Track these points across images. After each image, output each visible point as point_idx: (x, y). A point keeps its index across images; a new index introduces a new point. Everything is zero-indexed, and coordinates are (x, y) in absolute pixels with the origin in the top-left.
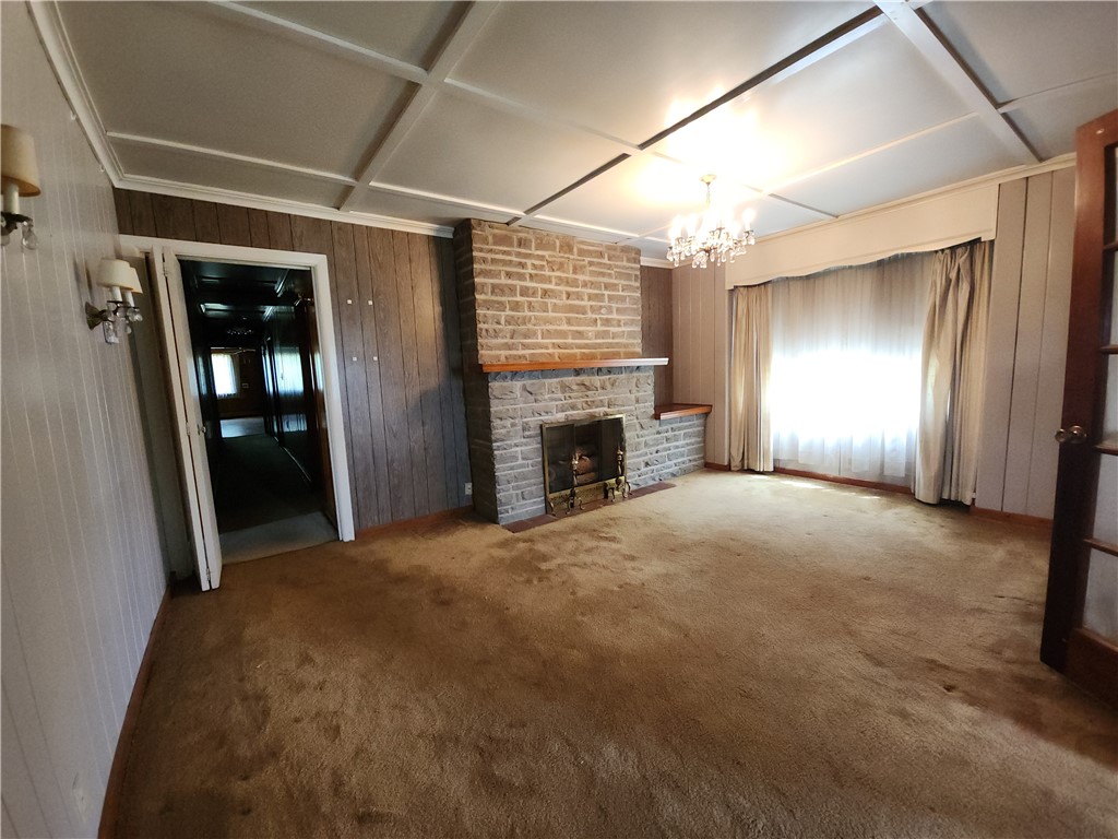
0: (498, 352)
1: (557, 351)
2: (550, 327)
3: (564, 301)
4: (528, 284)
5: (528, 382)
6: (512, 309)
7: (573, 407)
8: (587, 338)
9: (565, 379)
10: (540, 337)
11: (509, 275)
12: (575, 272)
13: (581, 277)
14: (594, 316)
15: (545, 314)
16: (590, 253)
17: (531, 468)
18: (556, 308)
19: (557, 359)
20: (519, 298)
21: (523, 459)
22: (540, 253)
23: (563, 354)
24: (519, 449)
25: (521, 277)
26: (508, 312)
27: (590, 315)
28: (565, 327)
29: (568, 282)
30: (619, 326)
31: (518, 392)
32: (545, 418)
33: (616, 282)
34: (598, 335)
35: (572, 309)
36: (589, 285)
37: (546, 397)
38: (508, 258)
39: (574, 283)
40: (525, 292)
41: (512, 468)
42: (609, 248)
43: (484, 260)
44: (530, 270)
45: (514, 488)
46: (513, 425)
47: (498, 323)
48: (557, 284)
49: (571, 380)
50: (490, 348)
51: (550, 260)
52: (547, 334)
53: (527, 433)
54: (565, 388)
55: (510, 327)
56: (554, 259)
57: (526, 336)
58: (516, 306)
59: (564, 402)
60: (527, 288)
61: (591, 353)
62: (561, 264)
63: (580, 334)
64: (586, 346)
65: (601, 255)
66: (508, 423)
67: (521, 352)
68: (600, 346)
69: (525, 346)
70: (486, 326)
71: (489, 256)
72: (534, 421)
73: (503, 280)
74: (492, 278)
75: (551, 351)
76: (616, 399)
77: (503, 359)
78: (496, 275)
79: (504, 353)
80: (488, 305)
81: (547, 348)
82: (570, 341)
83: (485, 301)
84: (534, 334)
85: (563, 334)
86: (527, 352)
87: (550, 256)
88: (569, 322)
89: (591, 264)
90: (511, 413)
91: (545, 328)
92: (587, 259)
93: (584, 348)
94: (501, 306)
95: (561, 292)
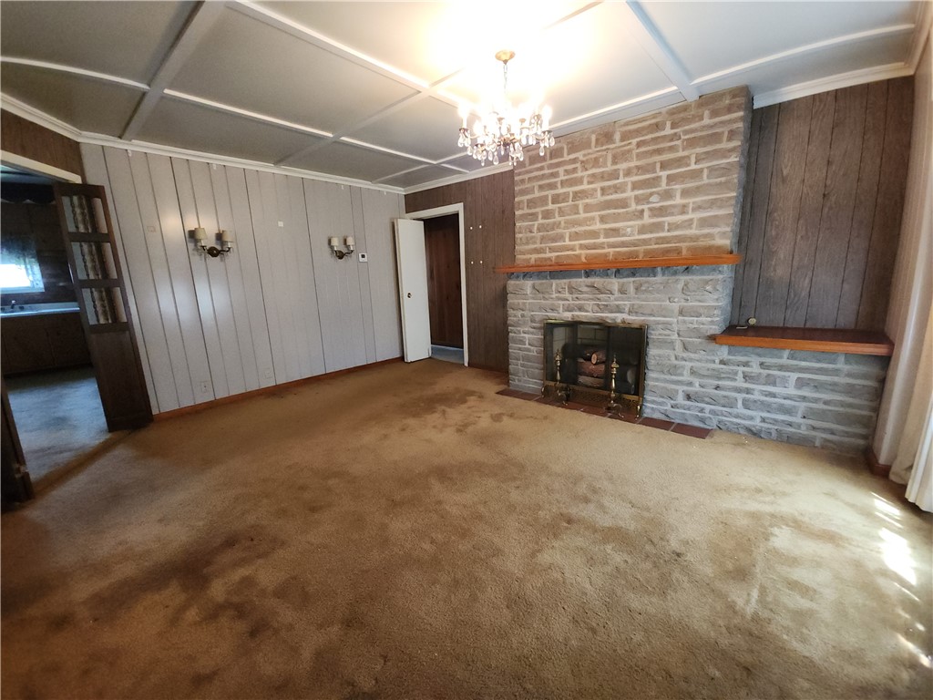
0: (529, 256)
1: (584, 252)
2: (578, 229)
3: (599, 198)
4: (560, 191)
5: (538, 282)
6: (544, 218)
7: (581, 309)
8: (624, 235)
9: (574, 280)
10: (567, 239)
11: (541, 187)
12: (614, 162)
13: (623, 166)
14: (640, 207)
15: (576, 216)
16: (638, 132)
17: (535, 354)
18: (588, 208)
19: (584, 260)
20: (550, 206)
21: (529, 344)
22: (572, 156)
23: (592, 255)
24: (526, 336)
25: (552, 186)
26: (541, 221)
27: (633, 207)
28: (598, 226)
29: (603, 177)
30: (683, 213)
31: (529, 291)
32: (551, 314)
33: (686, 153)
34: (642, 230)
35: (608, 205)
36: (635, 171)
37: (554, 296)
38: (542, 172)
39: (614, 175)
40: (556, 200)
41: (520, 349)
42: (672, 113)
43: (522, 181)
44: (562, 177)
45: (523, 366)
46: (523, 316)
47: (531, 232)
48: (589, 183)
49: (582, 281)
50: (523, 253)
51: (584, 159)
52: (576, 236)
53: (534, 324)
54: (572, 289)
55: (541, 234)
56: (587, 157)
57: (554, 240)
58: (547, 215)
59: (571, 302)
60: (558, 195)
61: (631, 252)
62: (596, 160)
63: (615, 232)
64: (623, 244)
65: (658, 127)
66: (519, 313)
67: (548, 255)
68: (645, 242)
69: (552, 250)
70: (521, 235)
71: (526, 177)
72: (539, 315)
73: (537, 194)
74: (527, 195)
75: (577, 252)
76: (641, 306)
77: (532, 262)
78: (531, 191)
79: (534, 257)
80: (524, 217)
81: (573, 249)
82: (602, 240)
83: (522, 215)
84: (561, 237)
85: (594, 234)
86: (554, 255)
87: (584, 155)
88: (603, 219)
89: (639, 145)
90: (521, 306)
91: (573, 230)
92: (634, 141)
93: (619, 247)
94: (534, 216)
95: (595, 190)
